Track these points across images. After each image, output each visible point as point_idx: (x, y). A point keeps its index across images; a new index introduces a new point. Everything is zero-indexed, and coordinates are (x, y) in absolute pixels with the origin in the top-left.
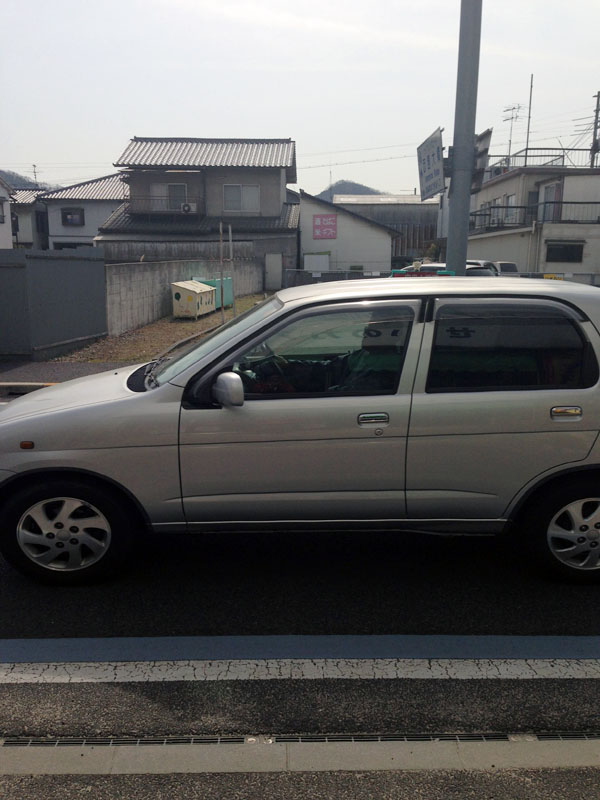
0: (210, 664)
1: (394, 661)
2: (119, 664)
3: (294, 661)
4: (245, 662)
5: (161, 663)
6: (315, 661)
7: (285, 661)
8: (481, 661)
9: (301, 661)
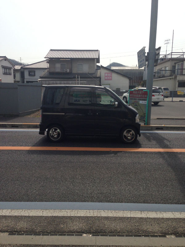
0: (72, 211)
1: (130, 211)
2: (44, 210)
3: (98, 211)
4: (83, 210)
5: (57, 210)
6: (105, 211)
7: (95, 210)
8: (158, 212)
9: (100, 211)
